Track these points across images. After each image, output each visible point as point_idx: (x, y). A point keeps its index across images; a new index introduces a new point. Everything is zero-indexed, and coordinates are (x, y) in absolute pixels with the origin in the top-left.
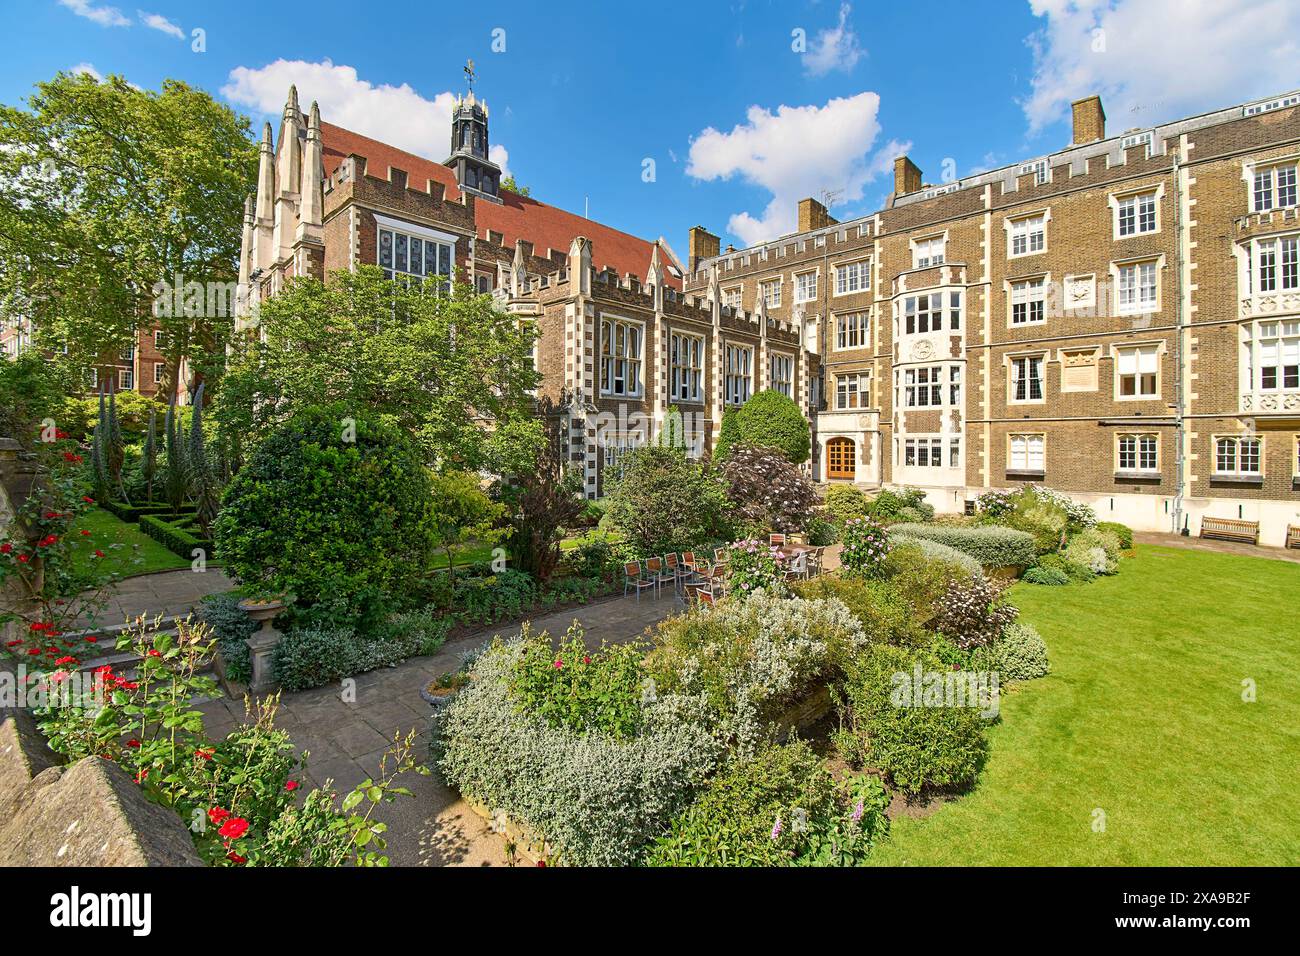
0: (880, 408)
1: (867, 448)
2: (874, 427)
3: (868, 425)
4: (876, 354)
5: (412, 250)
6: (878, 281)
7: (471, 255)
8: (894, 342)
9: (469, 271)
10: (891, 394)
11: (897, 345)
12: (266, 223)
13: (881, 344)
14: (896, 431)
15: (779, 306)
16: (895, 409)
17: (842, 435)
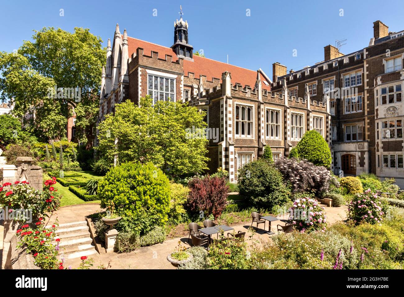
0: (369, 140)
1: (362, 159)
2: (366, 149)
3: (363, 148)
4: (366, 114)
5: (160, 82)
6: (366, 80)
7: (182, 83)
8: (376, 108)
9: (181, 89)
10: (374, 133)
11: (377, 110)
12: (109, 76)
13: (368, 110)
14: (378, 151)
15: (315, 95)
16: (377, 141)
17: (349, 153)
